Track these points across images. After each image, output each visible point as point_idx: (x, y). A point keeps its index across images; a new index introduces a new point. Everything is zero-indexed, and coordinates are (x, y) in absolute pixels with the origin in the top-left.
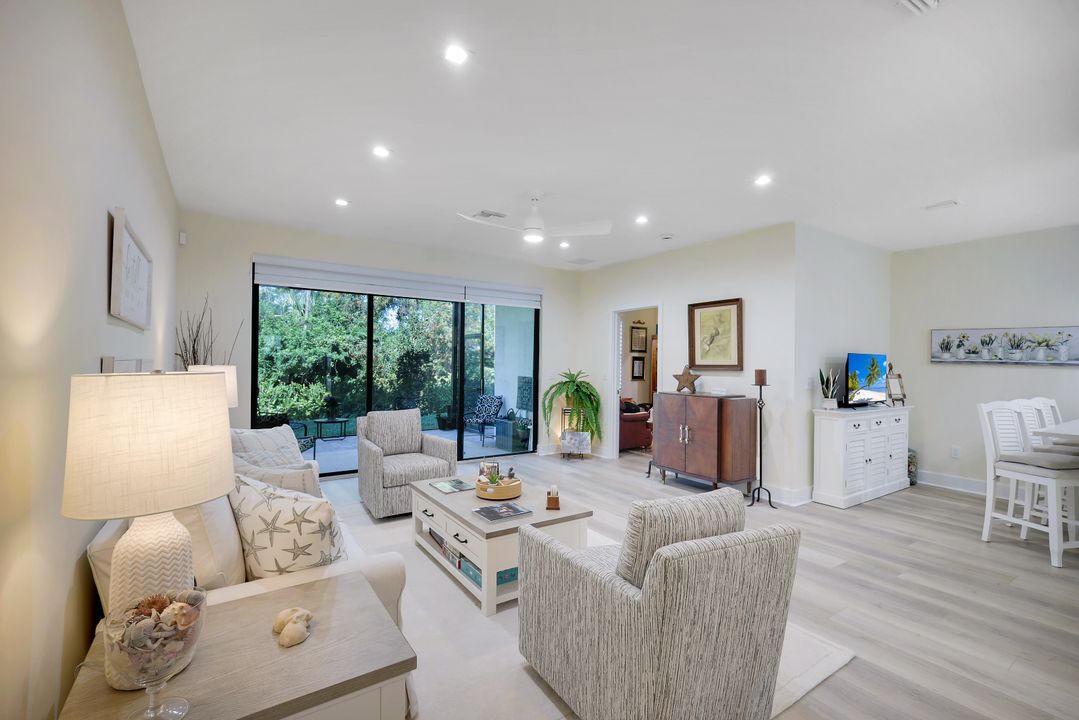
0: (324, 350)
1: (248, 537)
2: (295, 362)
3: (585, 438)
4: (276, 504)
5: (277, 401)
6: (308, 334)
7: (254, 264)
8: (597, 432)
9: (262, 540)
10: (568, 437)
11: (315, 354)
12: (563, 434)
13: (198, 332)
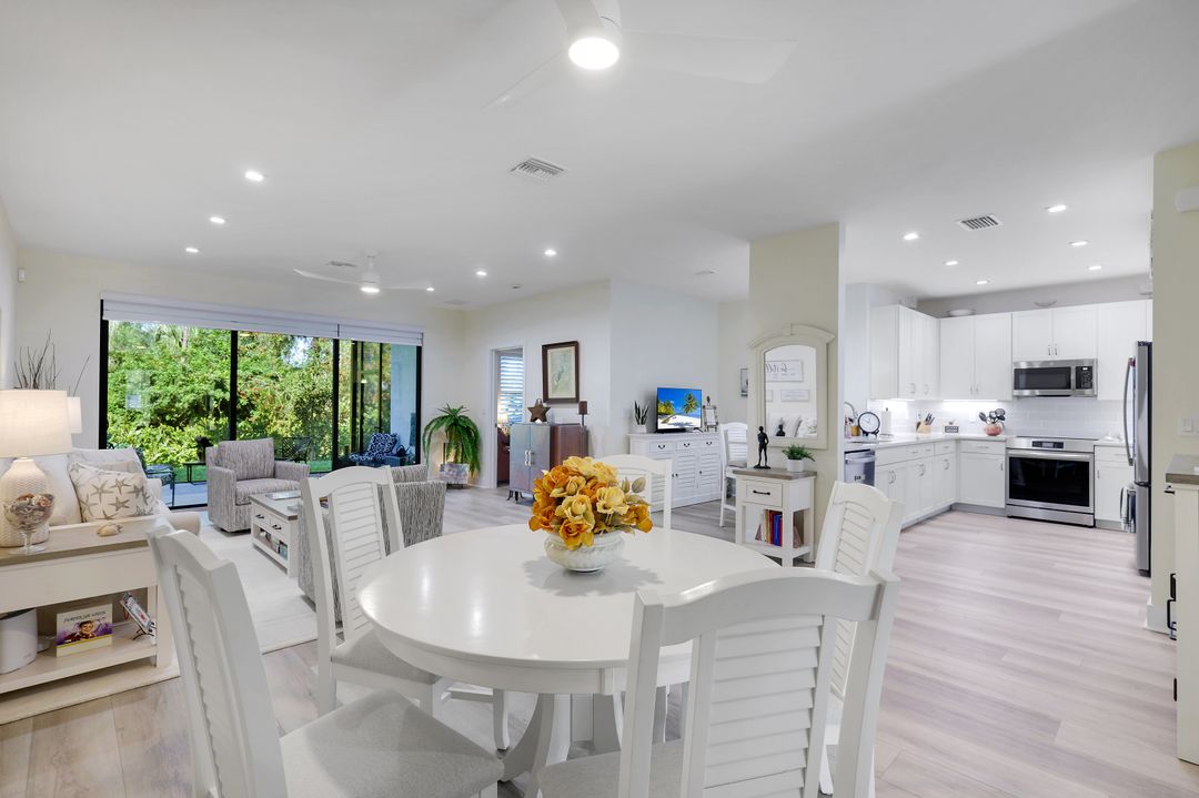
0: (204, 387)
1: (84, 499)
2: (165, 402)
3: (463, 470)
4: (104, 478)
5: (142, 446)
6: (184, 369)
7: (102, 301)
8: (476, 465)
9: (94, 499)
10: (446, 469)
11: (192, 391)
12: (442, 467)
13: (39, 367)
